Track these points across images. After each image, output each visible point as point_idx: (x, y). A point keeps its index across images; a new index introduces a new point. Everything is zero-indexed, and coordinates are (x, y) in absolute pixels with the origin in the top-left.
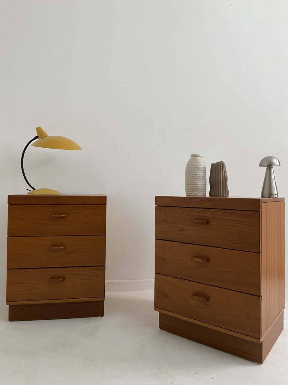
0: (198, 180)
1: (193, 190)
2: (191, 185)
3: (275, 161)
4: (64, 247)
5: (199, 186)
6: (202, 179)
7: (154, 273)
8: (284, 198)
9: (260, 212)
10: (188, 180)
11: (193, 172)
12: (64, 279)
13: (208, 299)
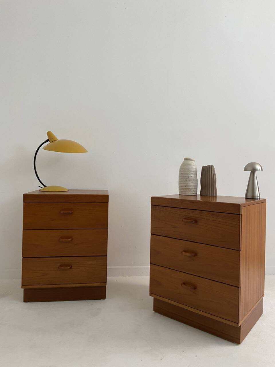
0: (190, 181)
1: (185, 190)
2: (184, 185)
3: (258, 167)
4: (71, 239)
5: (191, 187)
6: (193, 180)
7: (150, 263)
8: (265, 200)
9: (241, 215)
10: (181, 181)
11: (186, 174)
12: (72, 267)
13: (195, 288)
